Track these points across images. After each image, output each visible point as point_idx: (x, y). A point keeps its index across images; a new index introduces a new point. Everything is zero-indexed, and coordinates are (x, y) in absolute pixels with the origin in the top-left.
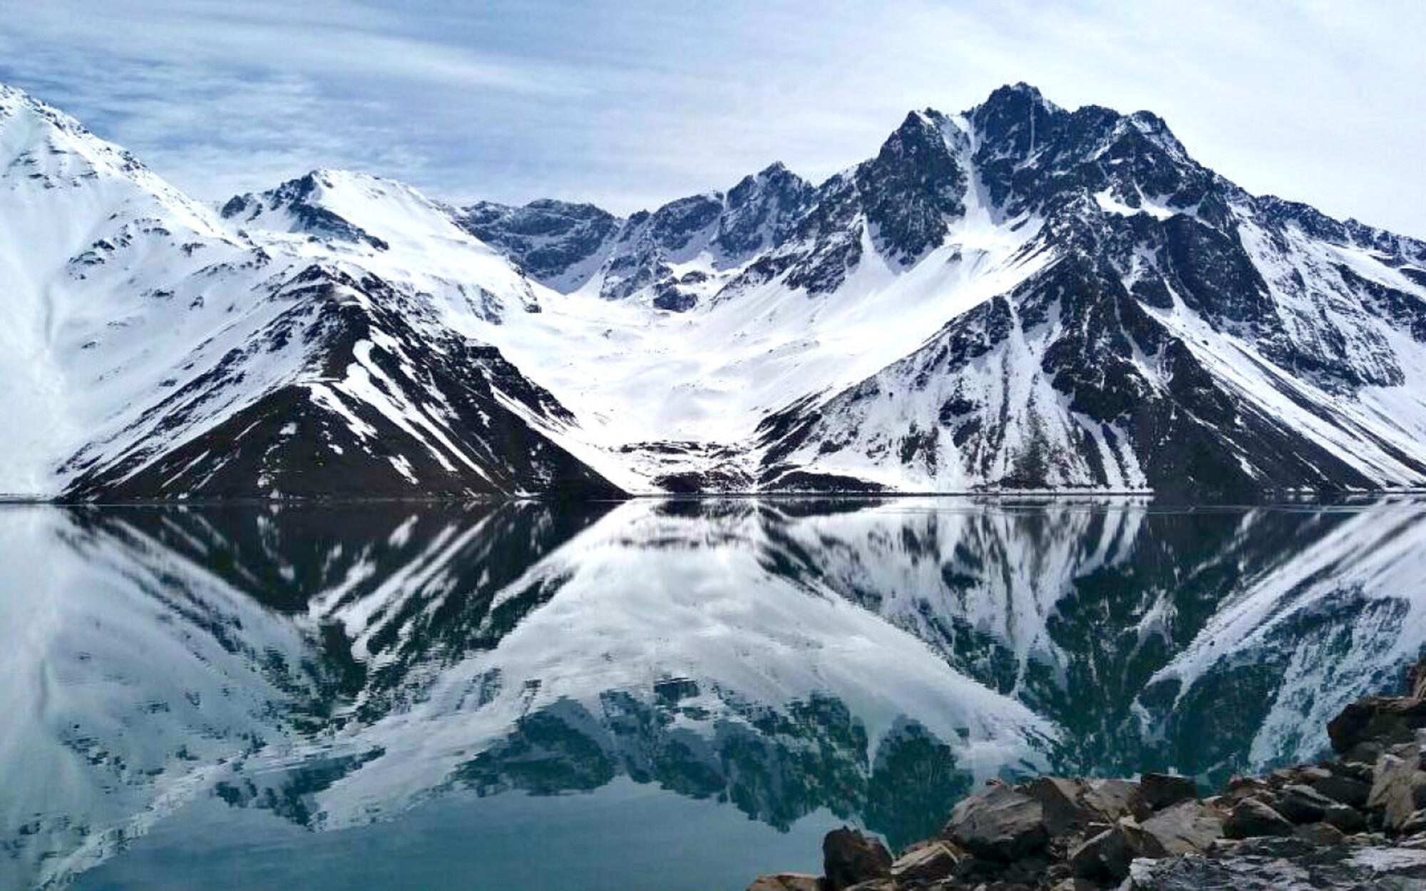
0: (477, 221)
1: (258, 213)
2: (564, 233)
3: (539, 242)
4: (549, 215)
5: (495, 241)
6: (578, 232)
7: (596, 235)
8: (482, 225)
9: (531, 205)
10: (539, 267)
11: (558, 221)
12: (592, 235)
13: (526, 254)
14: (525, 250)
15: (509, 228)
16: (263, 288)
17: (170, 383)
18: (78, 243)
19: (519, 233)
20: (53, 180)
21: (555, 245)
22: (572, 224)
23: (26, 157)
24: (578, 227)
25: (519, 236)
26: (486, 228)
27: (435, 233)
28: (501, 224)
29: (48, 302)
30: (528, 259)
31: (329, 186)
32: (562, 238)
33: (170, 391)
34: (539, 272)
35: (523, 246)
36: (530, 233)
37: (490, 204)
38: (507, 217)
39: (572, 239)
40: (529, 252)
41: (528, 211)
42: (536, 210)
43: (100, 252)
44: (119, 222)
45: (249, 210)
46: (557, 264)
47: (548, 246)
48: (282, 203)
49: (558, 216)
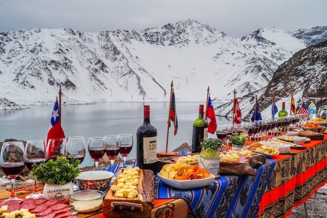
0: (298, 34)
1: (248, 39)
2: (321, 34)
3: (314, 37)
4: (317, 30)
5: (303, 38)
6: (325, 33)
9: (312, 28)
11: (320, 31)
13: (311, 40)
14: (311, 39)
15: (306, 35)
16: (245, 61)
18: (214, 54)
19: (309, 35)
20: (210, 42)
21: (319, 37)
22: (324, 31)
23: (206, 38)
24: (325, 32)
25: (309, 36)
26: (300, 35)
28: (304, 34)
30: (311, 42)
31: (263, 31)
32: (320, 35)
35: (310, 39)
36: (312, 35)
37: (302, 29)
38: (305, 32)
39: (323, 35)
40: (312, 40)
41: (312, 30)
42: (314, 29)
43: (218, 56)
44: (221, 49)
45: (246, 39)
47: (317, 38)
48: (253, 36)
49: (320, 30)
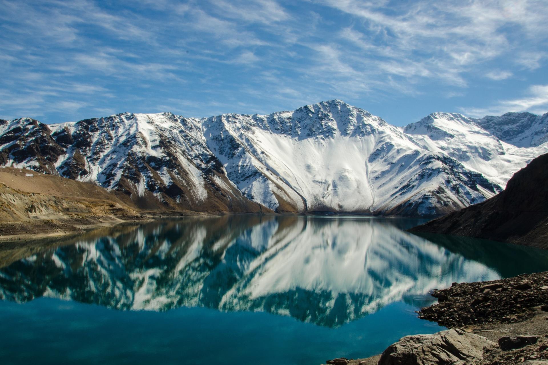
0: (484, 123)
1: (415, 129)
2: (516, 123)
3: (506, 128)
4: (511, 118)
5: (491, 129)
6: (522, 123)
7: (529, 123)
8: (486, 124)
9: (504, 115)
10: (507, 136)
11: (514, 120)
12: (527, 123)
13: (502, 132)
15: (496, 124)
17: (396, 188)
18: (372, 150)
20: (365, 133)
21: (514, 128)
22: (520, 120)
23: (359, 127)
24: (522, 121)
25: (499, 126)
26: (488, 125)
27: (470, 130)
28: (493, 123)
29: (367, 166)
30: (503, 134)
31: (436, 118)
32: (516, 125)
33: (397, 190)
34: (507, 138)
35: (501, 130)
36: (503, 125)
37: (489, 116)
38: (495, 120)
39: (520, 125)
40: (503, 131)
41: (503, 117)
42: (506, 117)
43: (378, 152)
44: (382, 143)
45: (413, 129)
46: (514, 134)
47: (510, 128)
48: (422, 125)
49: (514, 118)
